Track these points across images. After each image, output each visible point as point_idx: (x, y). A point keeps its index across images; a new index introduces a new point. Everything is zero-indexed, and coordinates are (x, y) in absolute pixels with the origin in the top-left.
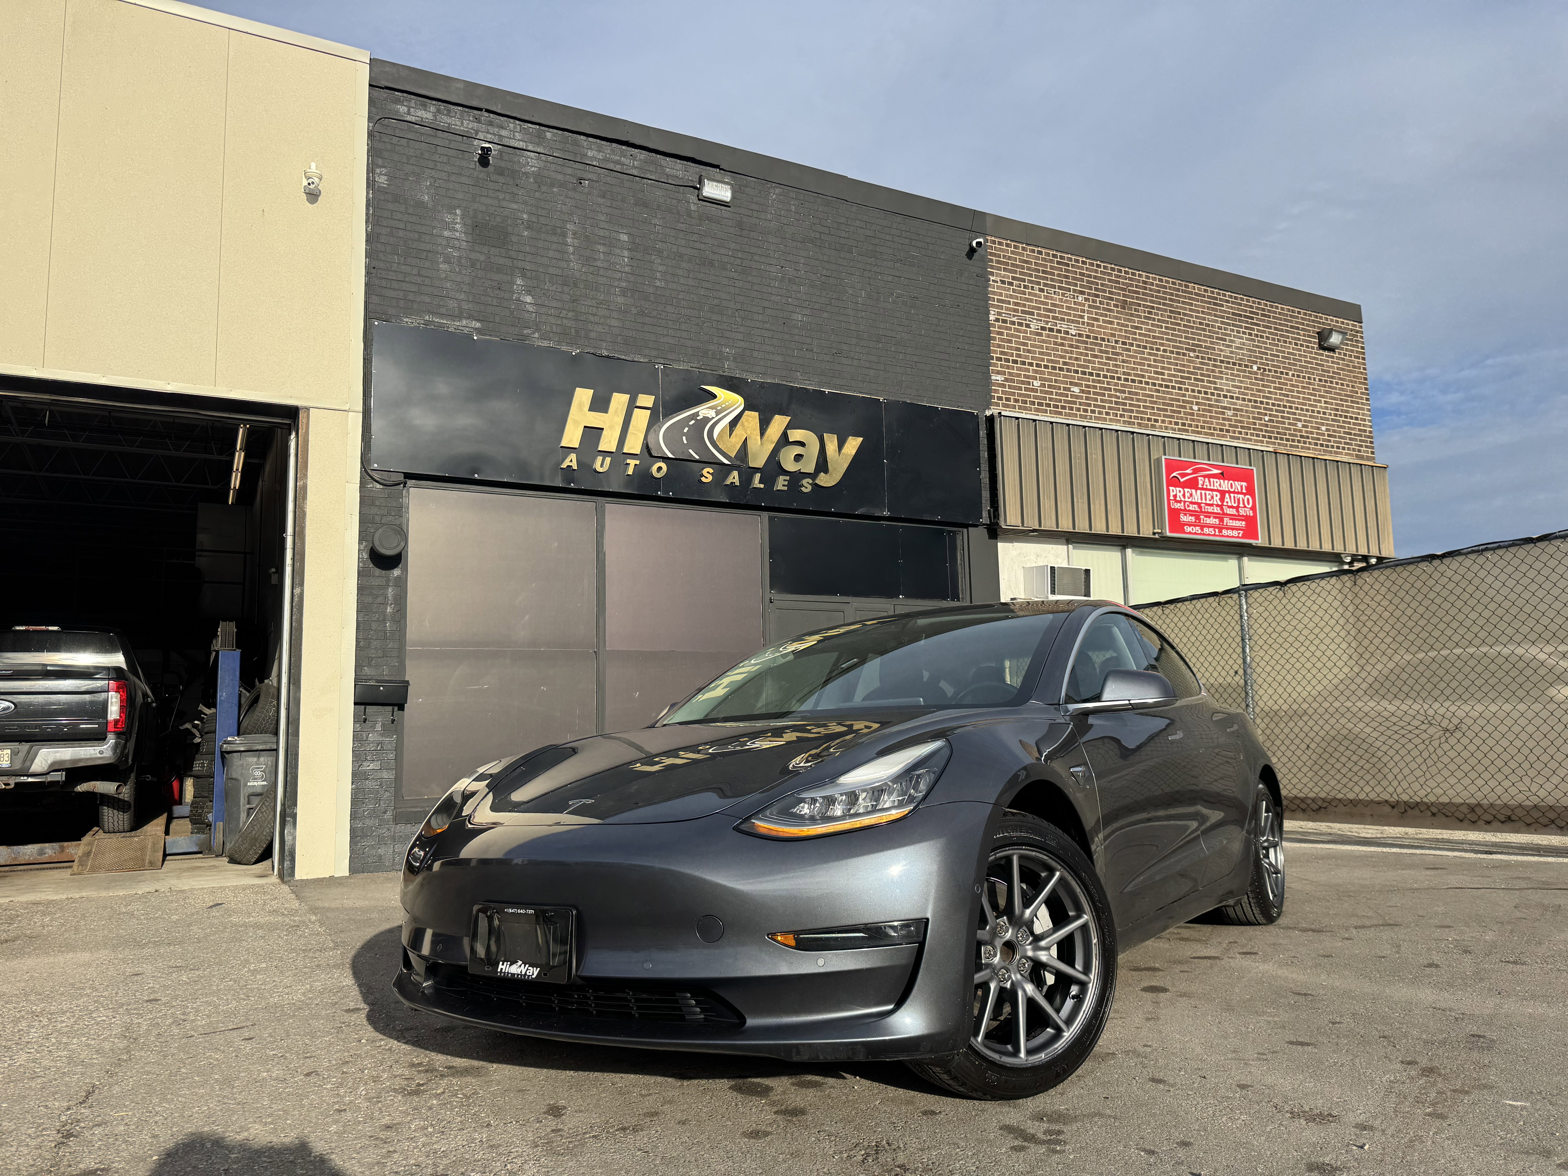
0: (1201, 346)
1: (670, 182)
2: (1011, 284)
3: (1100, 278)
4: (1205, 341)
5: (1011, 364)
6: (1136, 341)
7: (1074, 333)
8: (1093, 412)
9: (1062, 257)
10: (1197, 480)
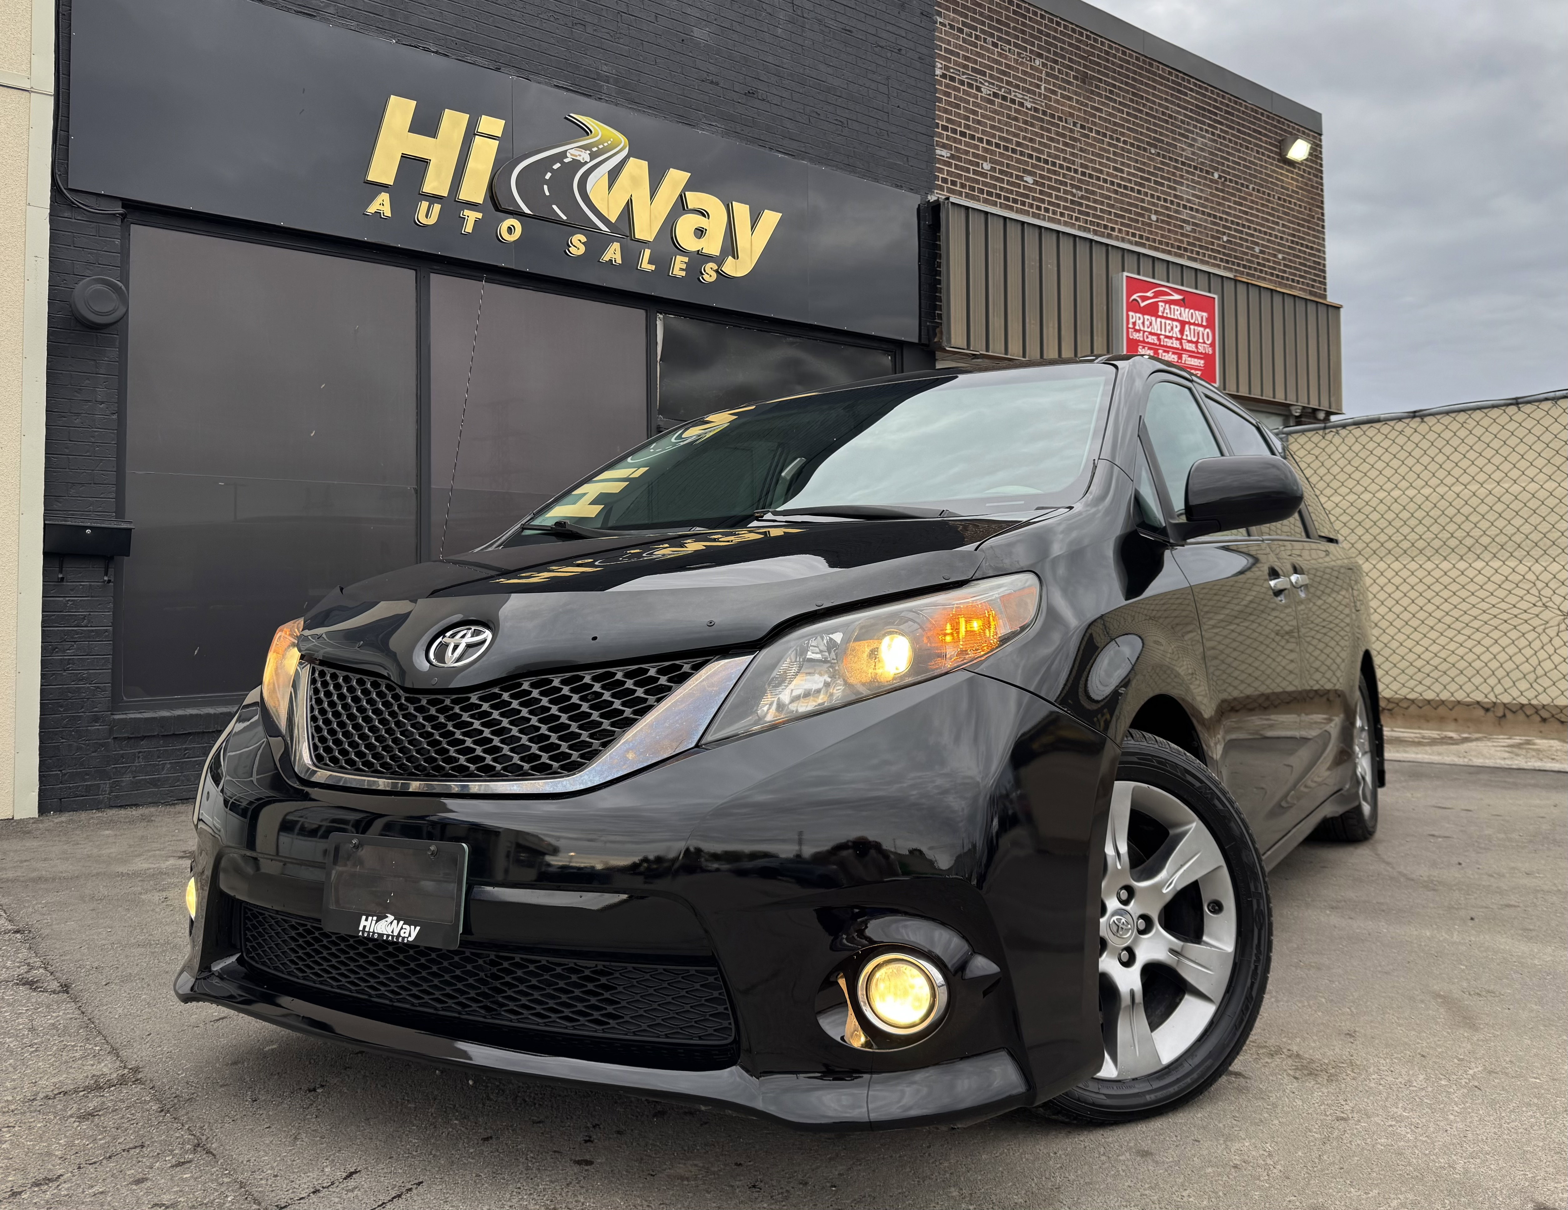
2: (961, 31)
3: (1060, 40)
4: (1167, 136)
5: (958, 137)
6: (1095, 126)
7: (1029, 107)
8: (1047, 210)
9: (1018, 6)
10: (1158, 306)
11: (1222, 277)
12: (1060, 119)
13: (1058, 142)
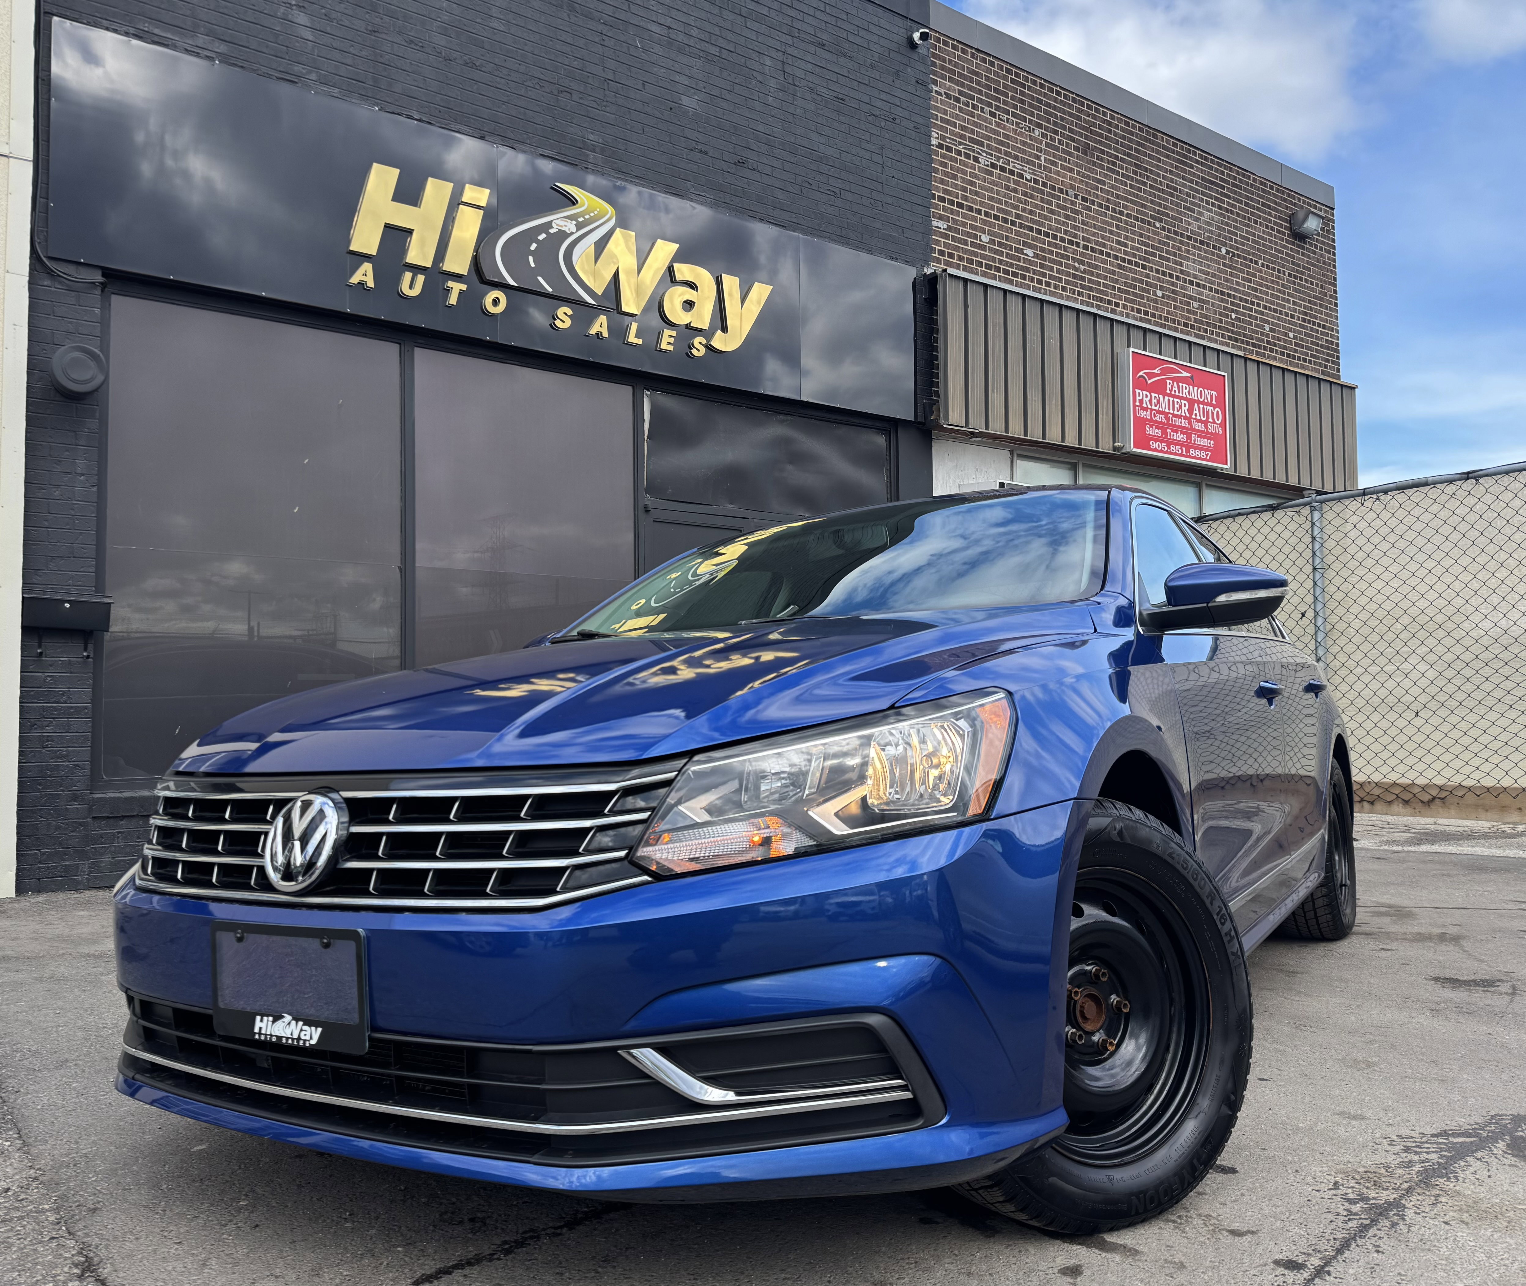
2: (957, 100)
3: (1060, 110)
5: (955, 208)
6: (1097, 198)
7: (1029, 178)
8: (1048, 284)
9: (1017, 75)
10: (1165, 384)
11: (1232, 355)
12: (1061, 191)
13: (1059, 214)
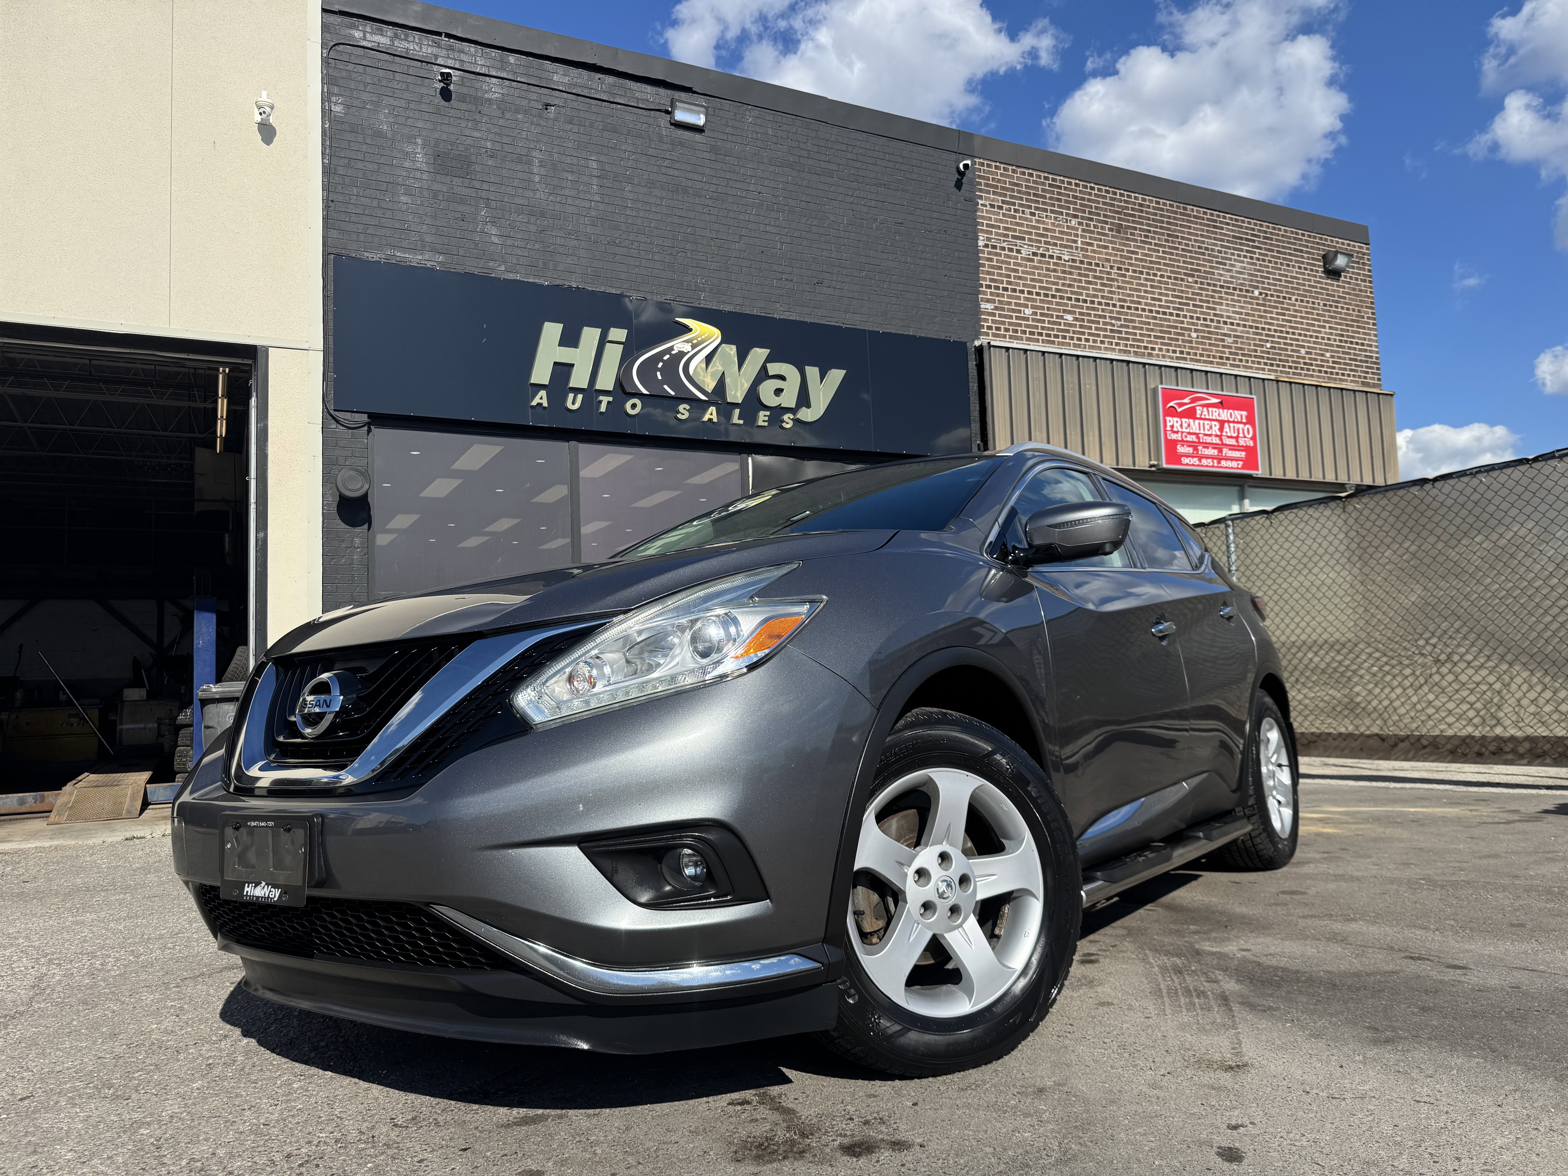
0: (1200, 271)
1: (640, 106)
2: (1000, 208)
3: (1095, 201)
4: (1205, 266)
5: (1001, 292)
6: (1132, 266)
7: (1067, 259)
8: (1087, 340)
9: (1053, 180)
10: (1195, 410)
11: (1264, 380)
12: (1097, 265)
13: (1096, 284)
